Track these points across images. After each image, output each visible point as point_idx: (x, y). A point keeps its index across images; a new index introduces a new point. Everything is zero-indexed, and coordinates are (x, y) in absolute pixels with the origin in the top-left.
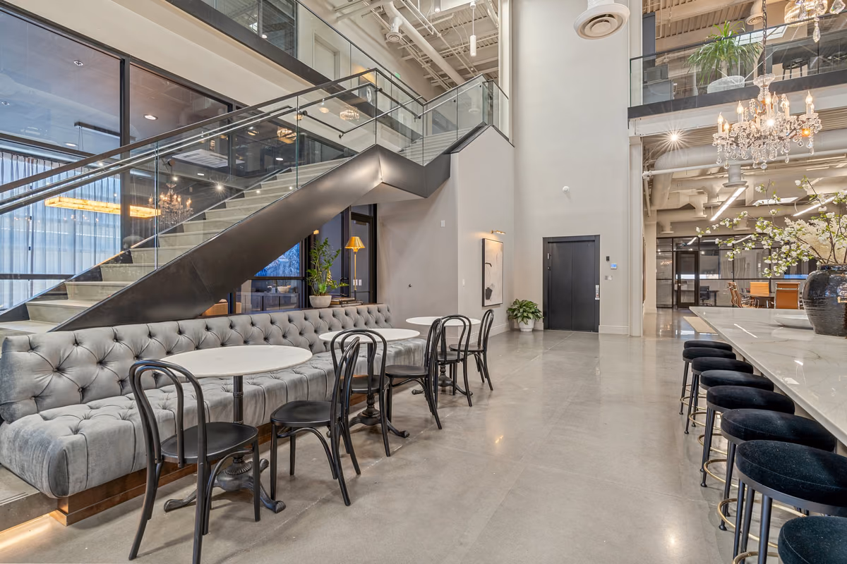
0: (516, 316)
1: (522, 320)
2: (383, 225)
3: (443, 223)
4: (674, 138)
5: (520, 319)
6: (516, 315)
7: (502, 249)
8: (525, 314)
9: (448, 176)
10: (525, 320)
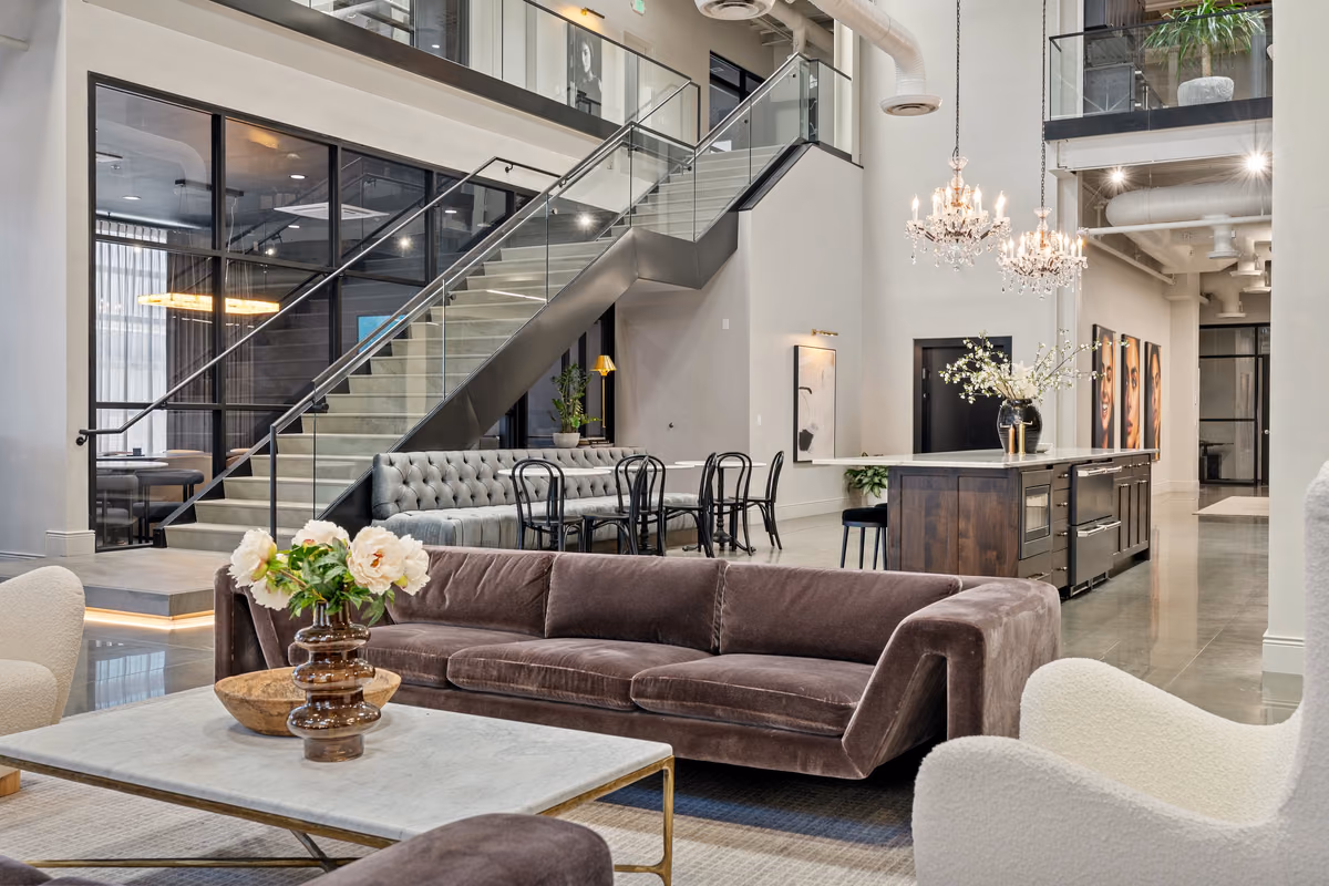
0: (861, 484)
1: (872, 489)
2: (625, 323)
3: (726, 324)
4: (1117, 178)
5: (866, 489)
6: (860, 481)
7: (835, 362)
8: (876, 480)
9: (734, 247)
10: (876, 490)
